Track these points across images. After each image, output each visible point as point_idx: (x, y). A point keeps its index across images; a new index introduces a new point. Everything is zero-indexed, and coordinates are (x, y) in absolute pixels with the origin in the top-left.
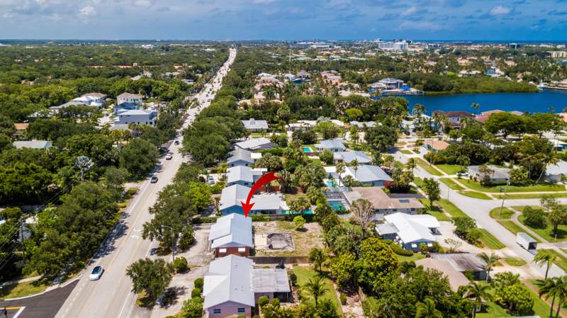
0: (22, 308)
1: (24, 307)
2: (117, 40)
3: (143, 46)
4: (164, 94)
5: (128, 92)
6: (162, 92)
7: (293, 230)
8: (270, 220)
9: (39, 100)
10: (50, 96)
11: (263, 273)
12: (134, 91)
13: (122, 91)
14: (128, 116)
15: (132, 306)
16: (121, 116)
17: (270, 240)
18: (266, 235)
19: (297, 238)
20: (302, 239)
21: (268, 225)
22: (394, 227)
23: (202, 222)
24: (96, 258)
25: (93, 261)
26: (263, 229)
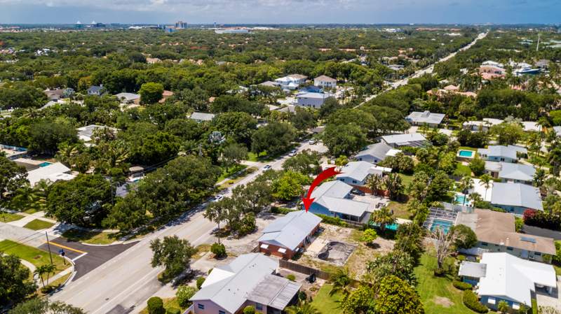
0: (85, 253)
1: (86, 253)
2: (372, 24)
3: (387, 30)
4: (359, 79)
5: (326, 75)
6: (358, 76)
7: (362, 244)
8: (347, 226)
9: (246, 78)
10: (256, 75)
11: (275, 281)
12: (332, 74)
13: (321, 73)
14: (306, 98)
15: (153, 277)
16: (300, 98)
17: (326, 248)
18: (327, 242)
19: (357, 254)
20: (363, 256)
21: (341, 231)
22: (483, 270)
23: (279, 213)
24: (169, 225)
25: (163, 228)
26: (331, 234)
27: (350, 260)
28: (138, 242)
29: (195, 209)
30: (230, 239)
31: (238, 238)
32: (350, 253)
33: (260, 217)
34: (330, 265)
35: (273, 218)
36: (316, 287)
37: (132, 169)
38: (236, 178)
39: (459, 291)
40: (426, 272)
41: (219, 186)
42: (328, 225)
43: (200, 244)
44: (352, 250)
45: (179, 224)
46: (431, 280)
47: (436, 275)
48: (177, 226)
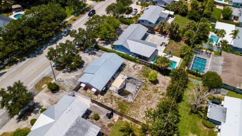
7: (148, 80)
17: (124, 83)
18: (126, 77)
19: (143, 89)
20: (147, 92)
21: (136, 67)
22: (224, 114)
23: (100, 49)
24: (29, 57)
25: (24, 60)
26: (129, 71)
27: (137, 96)
28: (6, 72)
29: (48, 43)
30: (64, 72)
31: (69, 72)
32: (138, 89)
33: (87, 52)
34: (124, 101)
35: (95, 54)
36: (112, 122)
37: (14, 7)
38: (78, 15)
39: (206, 128)
40: (186, 108)
41: (67, 22)
42: (129, 62)
43: (45, 76)
44: (140, 86)
45: (35, 56)
46: (188, 116)
47: (192, 112)
48: (34, 58)
